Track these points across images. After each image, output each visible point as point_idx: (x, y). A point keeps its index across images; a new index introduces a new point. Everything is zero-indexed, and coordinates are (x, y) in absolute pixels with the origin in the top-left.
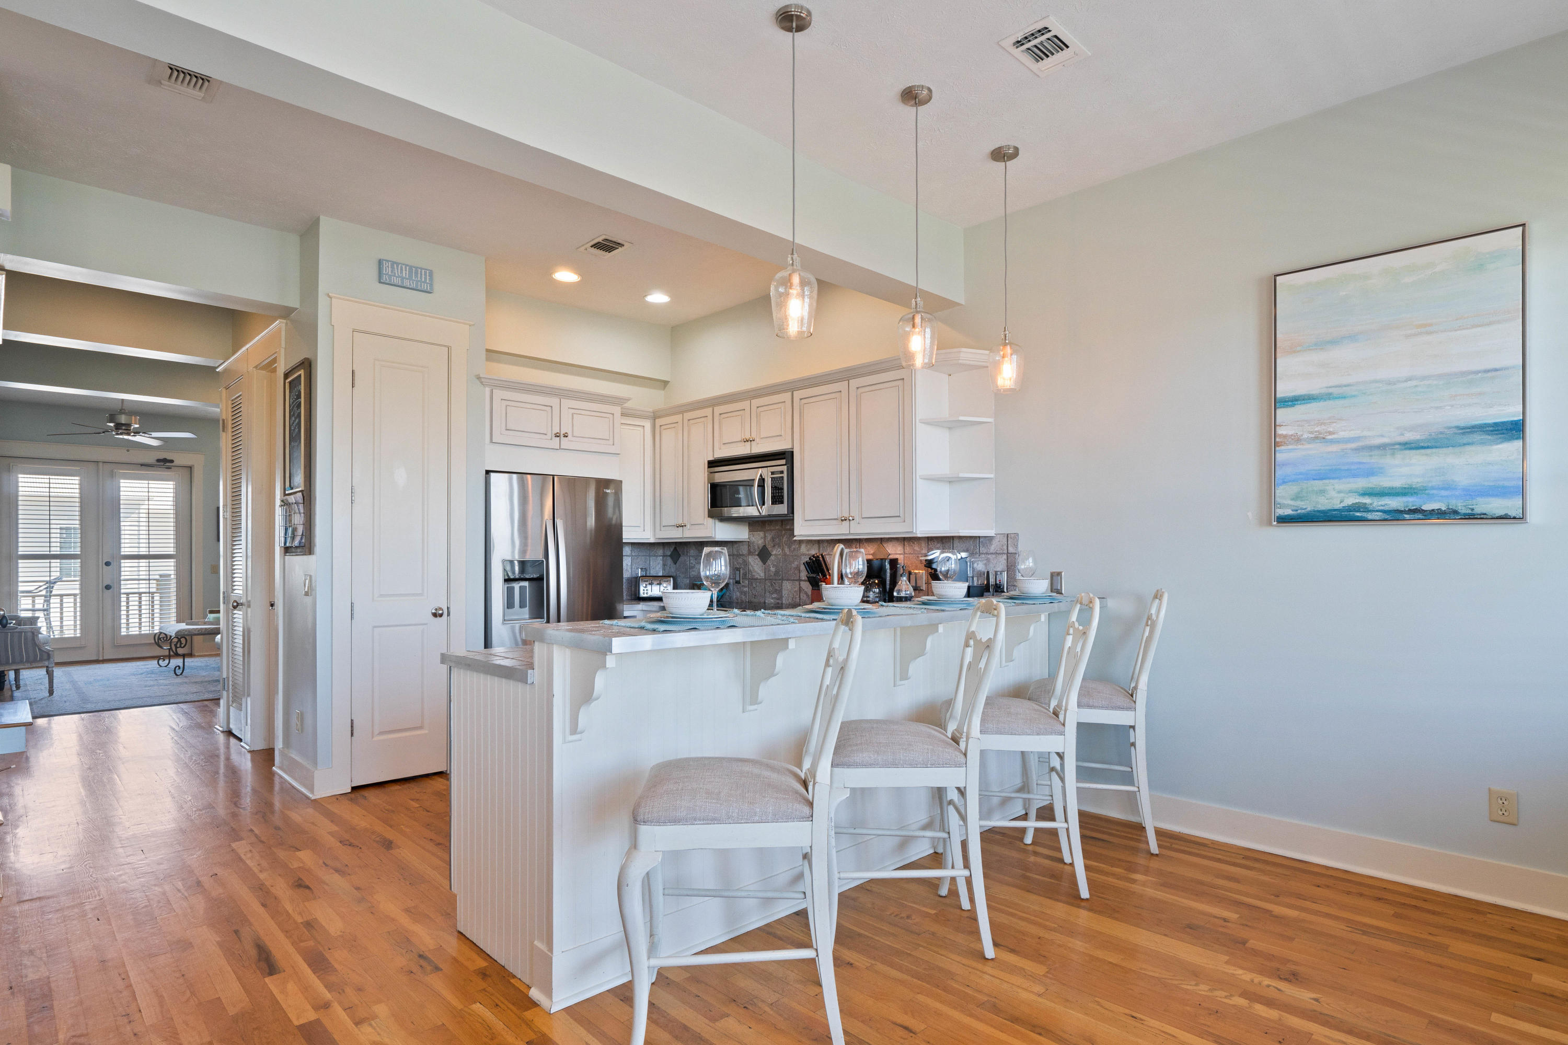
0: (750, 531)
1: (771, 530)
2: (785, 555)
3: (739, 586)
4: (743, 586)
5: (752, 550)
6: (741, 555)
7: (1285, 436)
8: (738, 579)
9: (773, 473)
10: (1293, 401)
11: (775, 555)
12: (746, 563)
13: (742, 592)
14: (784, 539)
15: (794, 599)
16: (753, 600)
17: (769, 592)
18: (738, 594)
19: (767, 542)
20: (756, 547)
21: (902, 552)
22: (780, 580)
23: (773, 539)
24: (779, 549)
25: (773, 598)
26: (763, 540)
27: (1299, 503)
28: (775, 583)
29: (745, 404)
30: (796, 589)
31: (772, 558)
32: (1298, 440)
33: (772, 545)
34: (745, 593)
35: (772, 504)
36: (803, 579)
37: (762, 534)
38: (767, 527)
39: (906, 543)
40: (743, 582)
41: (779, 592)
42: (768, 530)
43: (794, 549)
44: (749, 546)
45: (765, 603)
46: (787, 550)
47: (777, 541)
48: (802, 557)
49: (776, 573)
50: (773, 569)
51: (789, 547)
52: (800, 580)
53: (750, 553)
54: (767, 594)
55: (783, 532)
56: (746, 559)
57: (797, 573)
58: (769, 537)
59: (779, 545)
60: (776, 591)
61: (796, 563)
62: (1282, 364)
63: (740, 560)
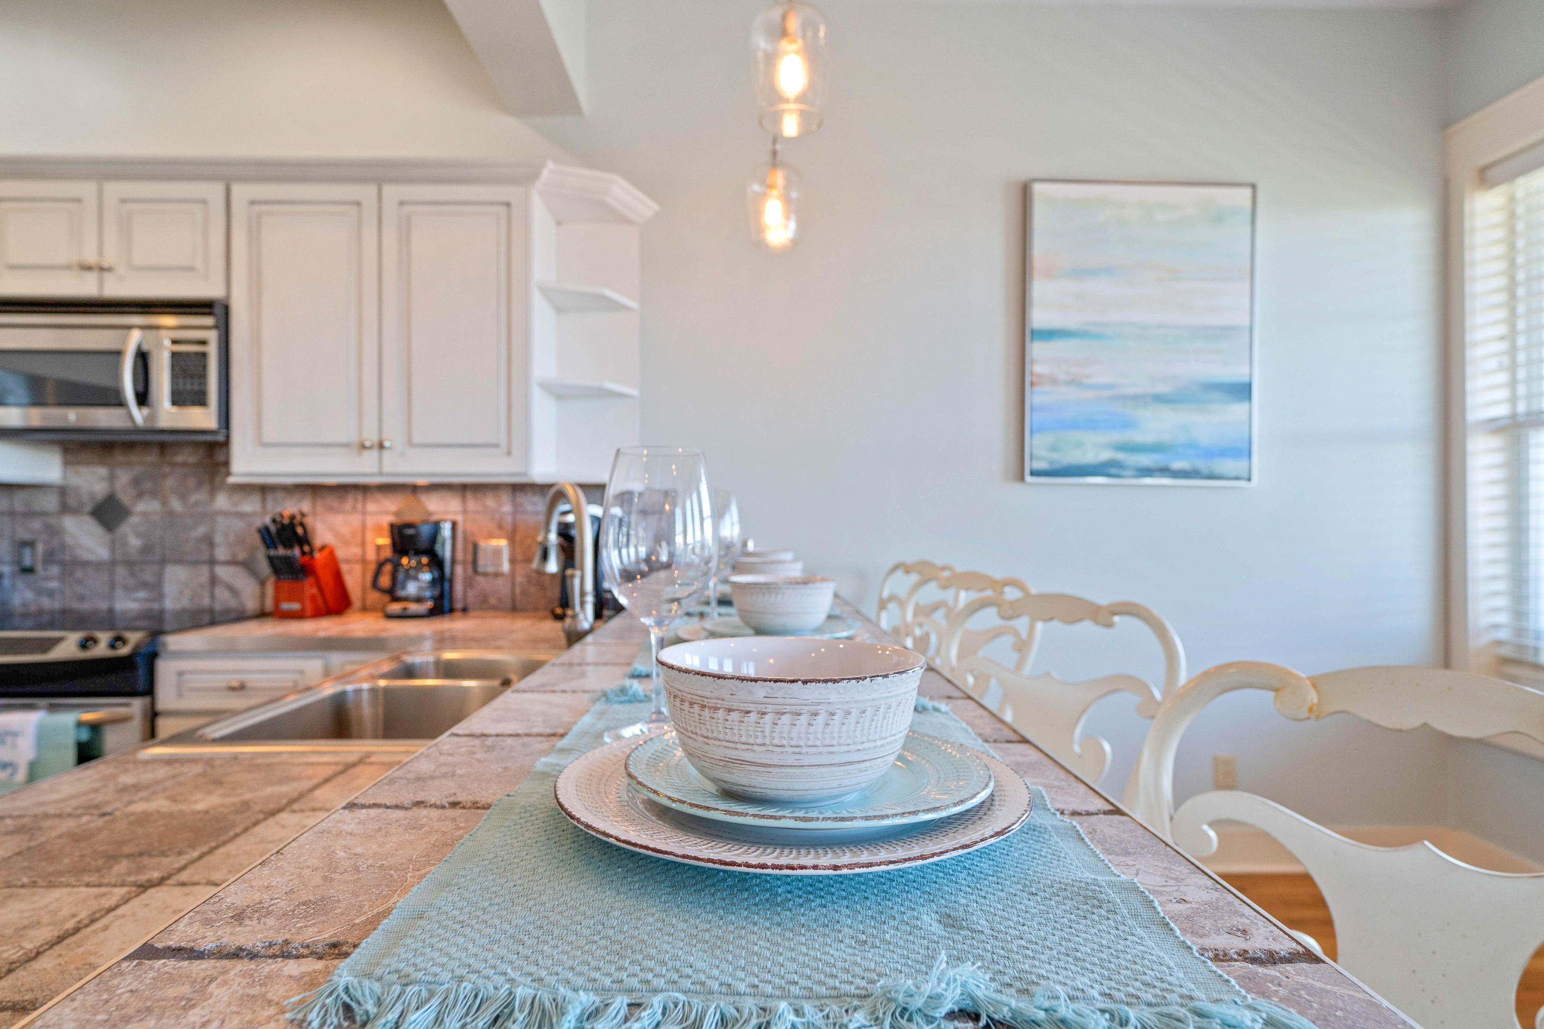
0: (67, 463)
1: (130, 464)
2: (171, 513)
3: (30, 578)
4: (44, 577)
5: (72, 503)
6: (38, 514)
7: (1040, 376)
8: (27, 562)
9: (175, 342)
10: (1049, 334)
11: (142, 514)
12: (53, 531)
13: (40, 592)
14: (168, 484)
15: (197, 600)
17: (126, 588)
18: (29, 595)
19: (118, 487)
20: (86, 498)
21: (460, 509)
22: (156, 562)
23: (136, 482)
24: (154, 502)
25: (135, 600)
26: (105, 484)
28: (141, 570)
29: (86, 189)
30: (203, 580)
31: (134, 520)
32: (1054, 381)
33: (134, 493)
34: (51, 593)
35: (173, 404)
36: (222, 559)
37: (103, 471)
38: (119, 457)
40: (43, 569)
41: (156, 588)
42: (121, 464)
43: (197, 503)
44: (63, 493)
46: (176, 505)
47: (147, 485)
48: (220, 519)
49: (147, 549)
50: (135, 542)
51: (183, 497)
52: (212, 562)
53: (65, 509)
54: (119, 593)
55: (167, 469)
56: (52, 520)
57: (205, 548)
58: (124, 477)
59: (154, 494)
60: (144, 585)
61: (201, 530)
62: (1039, 288)
63: (36, 524)
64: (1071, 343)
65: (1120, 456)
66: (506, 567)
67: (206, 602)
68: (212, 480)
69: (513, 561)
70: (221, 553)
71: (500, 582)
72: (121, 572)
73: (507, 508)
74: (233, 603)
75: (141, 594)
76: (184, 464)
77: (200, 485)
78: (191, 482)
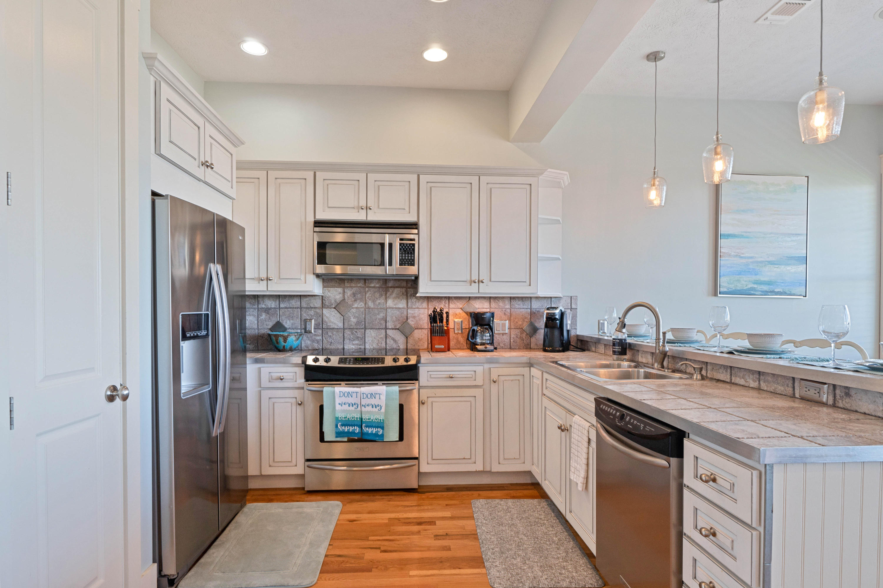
0: (324, 287)
1: (351, 287)
2: (369, 308)
3: (309, 335)
4: (315, 335)
5: (327, 303)
6: (312, 308)
7: (724, 253)
9: (401, 240)
10: (728, 236)
11: (357, 308)
13: (313, 341)
14: (367, 296)
15: (380, 345)
16: (328, 346)
17: (350, 339)
18: (309, 342)
19: (346, 297)
20: (333, 301)
21: (489, 307)
22: (362, 329)
23: (354, 295)
24: (361, 303)
25: (354, 344)
26: (341, 295)
27: (731, 286)
28: (356, 332)
29: (361, 176)
30: (382, 336)
31: (353, 310)
32: (730, 255)
33: (353, 299)
34: (318, 342)
35: (400, 265)
36: (390, 327)
37: (340, 290)
38: (347, 284)
39: (491, 301)
40: (314, 331)
41: (363, 340)
42: (348, 287)
43: (379, 303)
44: (322, 299)
45: (344, 349)
46: (371, 304)
47: (359, 296)
48: (389, 310)
49: (358, 323)
50: (353, 320)
51: (374, 301)
52: (386, 329)
53: (323, 306)
54: (347, 341)
55: (367, 289)
56: (318, 311)
57: (383, 322)
58: (349, 292)
59: (361, 300)
60: (358, 338)
61: (382, 315)
62: (724, 218)
63: (312, 312)
64: (736, 240)
65: (755, 286)
66: (507, 331)
67: (384, 345)
68: (386, 294)
69: (510, 329)
70: (390, 325)
71: (505, 337)
72: (347, 332)
73: (508, 306)
74: (395, 346)
75: (356, 342)
76: (374, 287)
77: (381, 295)
78: (377, 295)
